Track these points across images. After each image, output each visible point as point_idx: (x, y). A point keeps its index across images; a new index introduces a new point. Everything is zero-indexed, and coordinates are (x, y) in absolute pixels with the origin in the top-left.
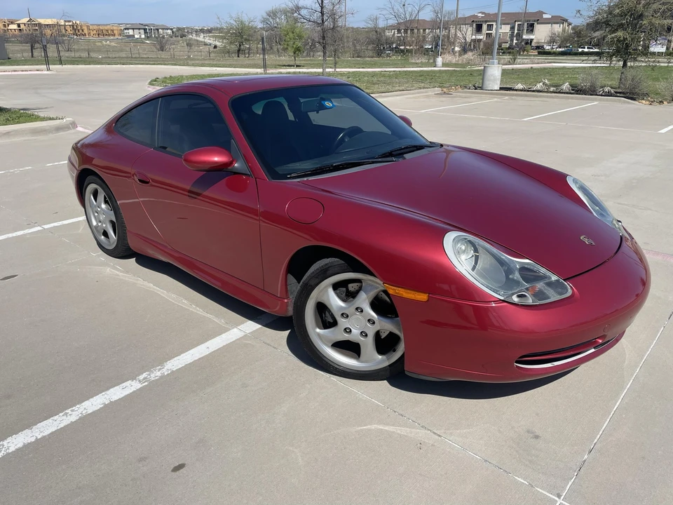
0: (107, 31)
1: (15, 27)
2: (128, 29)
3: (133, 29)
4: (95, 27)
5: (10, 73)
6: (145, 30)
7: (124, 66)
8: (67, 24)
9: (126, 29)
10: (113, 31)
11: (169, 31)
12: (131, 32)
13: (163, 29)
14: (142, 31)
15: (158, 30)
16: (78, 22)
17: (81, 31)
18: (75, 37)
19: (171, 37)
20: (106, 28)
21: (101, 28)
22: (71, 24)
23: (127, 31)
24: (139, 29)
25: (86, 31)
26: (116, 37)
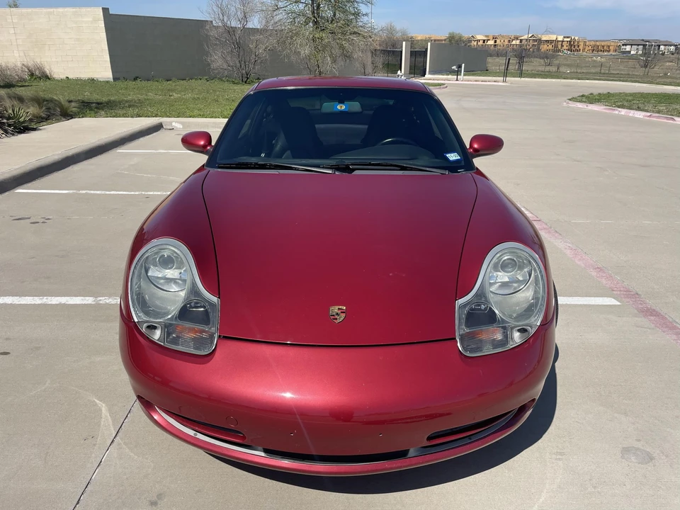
0: (603, 46)
1: (518, 42)
2: (626, 45)
3: (632, 45)
4: (592, 43)
5: (471, 83)
6: (644, 45)
7: (579, 81)
8: (565, 39)
9: (623, 45)
10: (609, 46)
11: (672, 48)
12: (628, 48)
13: (665, 45)
14: (641, 47)
15: (659, 46)
16: (576, 38)
17: (576, 47)
18: (569, 52)
19: (673, 54)
20: (603, 44)
21: (598, 43)
22: (569, 39)
23: (624, 47)
24: (638, 45)
25: (581, 47)
26: (611, 53)
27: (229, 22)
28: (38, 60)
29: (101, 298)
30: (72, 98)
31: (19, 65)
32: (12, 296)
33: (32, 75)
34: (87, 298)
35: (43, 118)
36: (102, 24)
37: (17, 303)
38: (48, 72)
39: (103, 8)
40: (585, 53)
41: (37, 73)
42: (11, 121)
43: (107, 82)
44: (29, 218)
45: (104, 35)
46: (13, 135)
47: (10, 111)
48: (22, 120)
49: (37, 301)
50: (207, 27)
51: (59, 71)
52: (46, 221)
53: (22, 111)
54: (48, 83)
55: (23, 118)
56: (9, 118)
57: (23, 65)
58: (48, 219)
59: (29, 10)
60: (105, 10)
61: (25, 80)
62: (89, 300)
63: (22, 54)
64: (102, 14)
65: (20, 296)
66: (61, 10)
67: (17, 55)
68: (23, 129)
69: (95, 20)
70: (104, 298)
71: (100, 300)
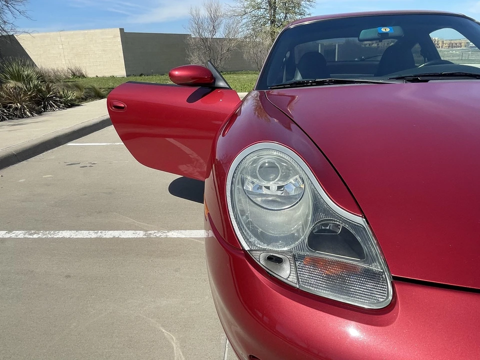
0: (456, 44)
4: (448, 42)
10: (461, 44)
16: (436, 39)
20: (456, 42)
21: (452, 42)
25: (440, 45)
26: (463, 48)
27: (203, 33)
28: (78, 66)
29: (151, 232)
30: (102, 87)
31: (66, 69)
32: (70, 230)
33: (74, 75)
34: (138, 232)
35: (82, 98)
36: (119, 39)
37: (75, 237)
38: (84, 73)
39: (120, 29)
40: (443, 49)
41: (77, 73)
42: (62, 100)
43: (123, 77)
44: (79, 163)
45: (121, 46)
46: (64, 109)
47: (62, 93)
48: (69, 98)
49: (92, 235)
50: (188, 38)
51: (91, 72)
52: (92, 165)
53: (70, 92)
54: (84, 79)
55: (70, 97)
56: (61, 97)
57: (68, 68)
58: (94, 164)
59: (72, 32)
60: (122, 30)
61: (69, 78)
62: (140, 234)
63: (67, 62)
64: (119, 33)
65: (77, 230)
66: (92, 31)
67: (64, 63)
68: (70, 104)
69: (115, 37)
70: (153, 232)
71: (150, 234)
